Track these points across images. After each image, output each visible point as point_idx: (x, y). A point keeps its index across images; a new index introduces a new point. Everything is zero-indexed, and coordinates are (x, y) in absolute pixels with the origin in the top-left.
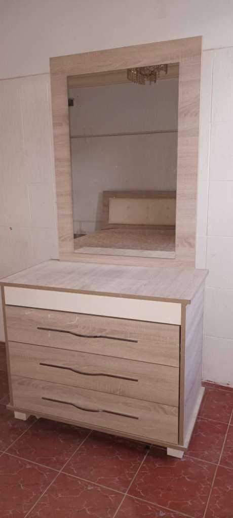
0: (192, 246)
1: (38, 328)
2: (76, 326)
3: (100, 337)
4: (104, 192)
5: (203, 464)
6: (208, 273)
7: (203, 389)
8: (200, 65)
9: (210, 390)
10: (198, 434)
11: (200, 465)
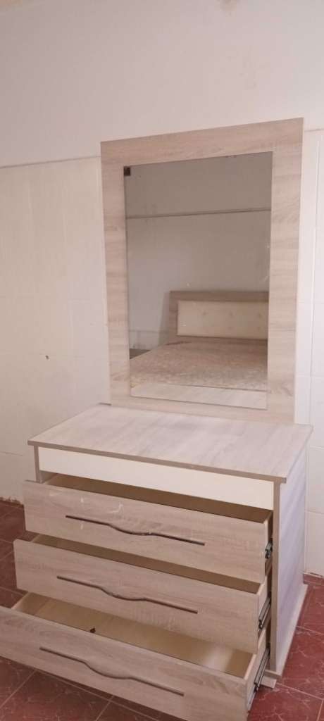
0: (290, 393)
1: (67, 517)
2: (119, 517)
3: (152, 534)
4: (172, 292)
5: (303, 697)
6: (312, 431)
7: (305, 587)
8: (300, 156)
9: (314, 587)
10: (296, 652)
11: (299, 699)
